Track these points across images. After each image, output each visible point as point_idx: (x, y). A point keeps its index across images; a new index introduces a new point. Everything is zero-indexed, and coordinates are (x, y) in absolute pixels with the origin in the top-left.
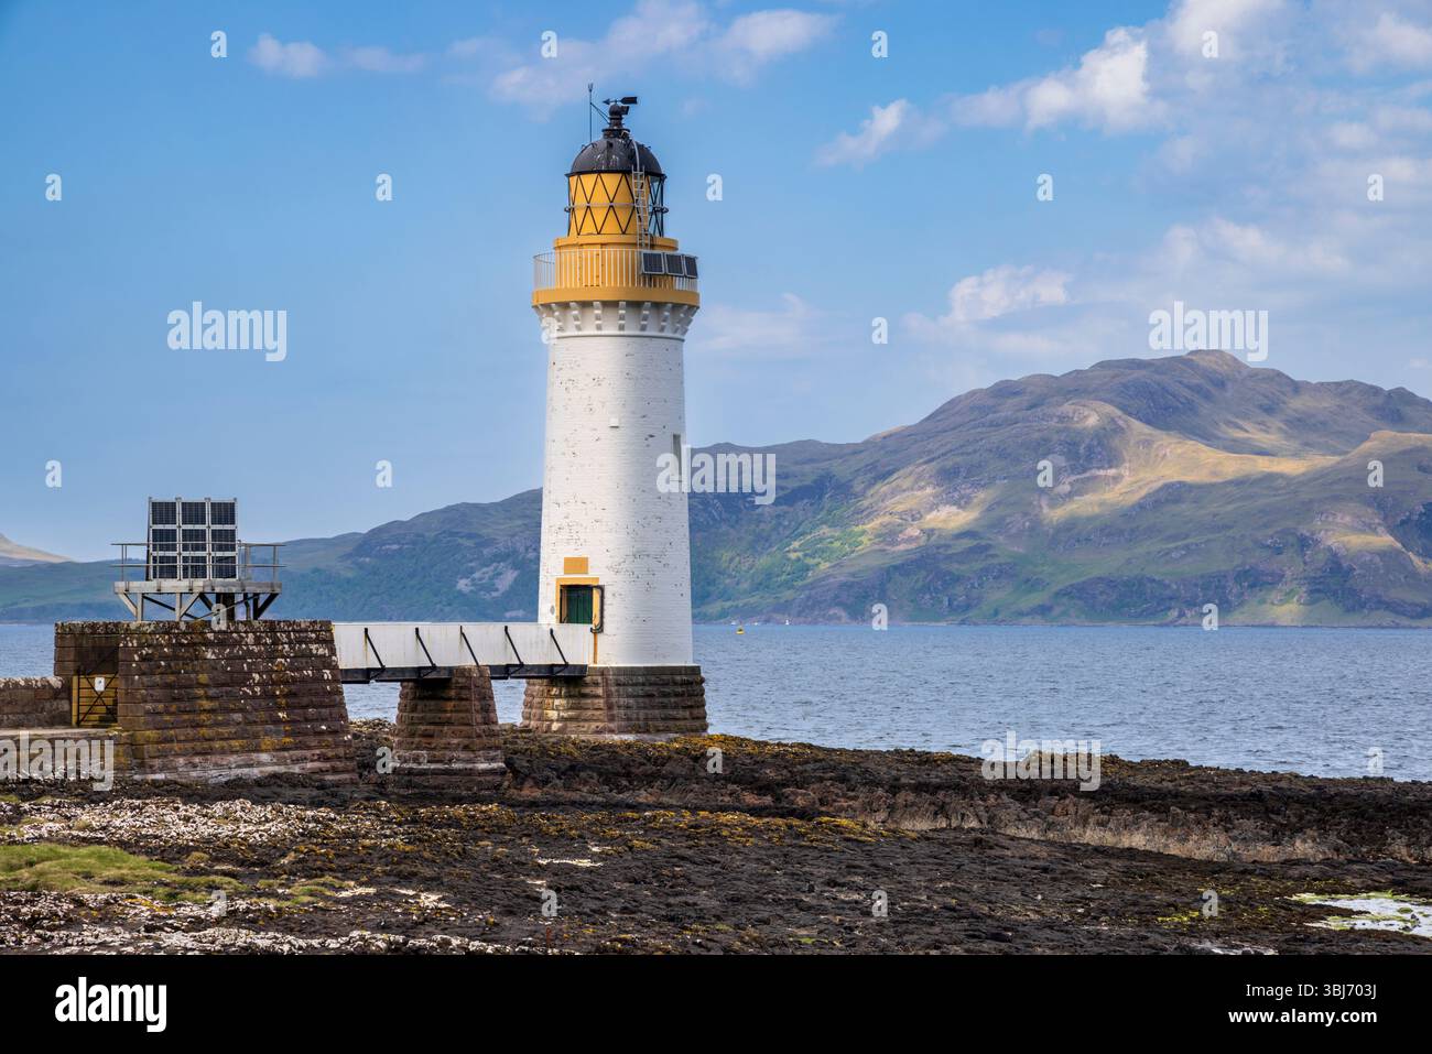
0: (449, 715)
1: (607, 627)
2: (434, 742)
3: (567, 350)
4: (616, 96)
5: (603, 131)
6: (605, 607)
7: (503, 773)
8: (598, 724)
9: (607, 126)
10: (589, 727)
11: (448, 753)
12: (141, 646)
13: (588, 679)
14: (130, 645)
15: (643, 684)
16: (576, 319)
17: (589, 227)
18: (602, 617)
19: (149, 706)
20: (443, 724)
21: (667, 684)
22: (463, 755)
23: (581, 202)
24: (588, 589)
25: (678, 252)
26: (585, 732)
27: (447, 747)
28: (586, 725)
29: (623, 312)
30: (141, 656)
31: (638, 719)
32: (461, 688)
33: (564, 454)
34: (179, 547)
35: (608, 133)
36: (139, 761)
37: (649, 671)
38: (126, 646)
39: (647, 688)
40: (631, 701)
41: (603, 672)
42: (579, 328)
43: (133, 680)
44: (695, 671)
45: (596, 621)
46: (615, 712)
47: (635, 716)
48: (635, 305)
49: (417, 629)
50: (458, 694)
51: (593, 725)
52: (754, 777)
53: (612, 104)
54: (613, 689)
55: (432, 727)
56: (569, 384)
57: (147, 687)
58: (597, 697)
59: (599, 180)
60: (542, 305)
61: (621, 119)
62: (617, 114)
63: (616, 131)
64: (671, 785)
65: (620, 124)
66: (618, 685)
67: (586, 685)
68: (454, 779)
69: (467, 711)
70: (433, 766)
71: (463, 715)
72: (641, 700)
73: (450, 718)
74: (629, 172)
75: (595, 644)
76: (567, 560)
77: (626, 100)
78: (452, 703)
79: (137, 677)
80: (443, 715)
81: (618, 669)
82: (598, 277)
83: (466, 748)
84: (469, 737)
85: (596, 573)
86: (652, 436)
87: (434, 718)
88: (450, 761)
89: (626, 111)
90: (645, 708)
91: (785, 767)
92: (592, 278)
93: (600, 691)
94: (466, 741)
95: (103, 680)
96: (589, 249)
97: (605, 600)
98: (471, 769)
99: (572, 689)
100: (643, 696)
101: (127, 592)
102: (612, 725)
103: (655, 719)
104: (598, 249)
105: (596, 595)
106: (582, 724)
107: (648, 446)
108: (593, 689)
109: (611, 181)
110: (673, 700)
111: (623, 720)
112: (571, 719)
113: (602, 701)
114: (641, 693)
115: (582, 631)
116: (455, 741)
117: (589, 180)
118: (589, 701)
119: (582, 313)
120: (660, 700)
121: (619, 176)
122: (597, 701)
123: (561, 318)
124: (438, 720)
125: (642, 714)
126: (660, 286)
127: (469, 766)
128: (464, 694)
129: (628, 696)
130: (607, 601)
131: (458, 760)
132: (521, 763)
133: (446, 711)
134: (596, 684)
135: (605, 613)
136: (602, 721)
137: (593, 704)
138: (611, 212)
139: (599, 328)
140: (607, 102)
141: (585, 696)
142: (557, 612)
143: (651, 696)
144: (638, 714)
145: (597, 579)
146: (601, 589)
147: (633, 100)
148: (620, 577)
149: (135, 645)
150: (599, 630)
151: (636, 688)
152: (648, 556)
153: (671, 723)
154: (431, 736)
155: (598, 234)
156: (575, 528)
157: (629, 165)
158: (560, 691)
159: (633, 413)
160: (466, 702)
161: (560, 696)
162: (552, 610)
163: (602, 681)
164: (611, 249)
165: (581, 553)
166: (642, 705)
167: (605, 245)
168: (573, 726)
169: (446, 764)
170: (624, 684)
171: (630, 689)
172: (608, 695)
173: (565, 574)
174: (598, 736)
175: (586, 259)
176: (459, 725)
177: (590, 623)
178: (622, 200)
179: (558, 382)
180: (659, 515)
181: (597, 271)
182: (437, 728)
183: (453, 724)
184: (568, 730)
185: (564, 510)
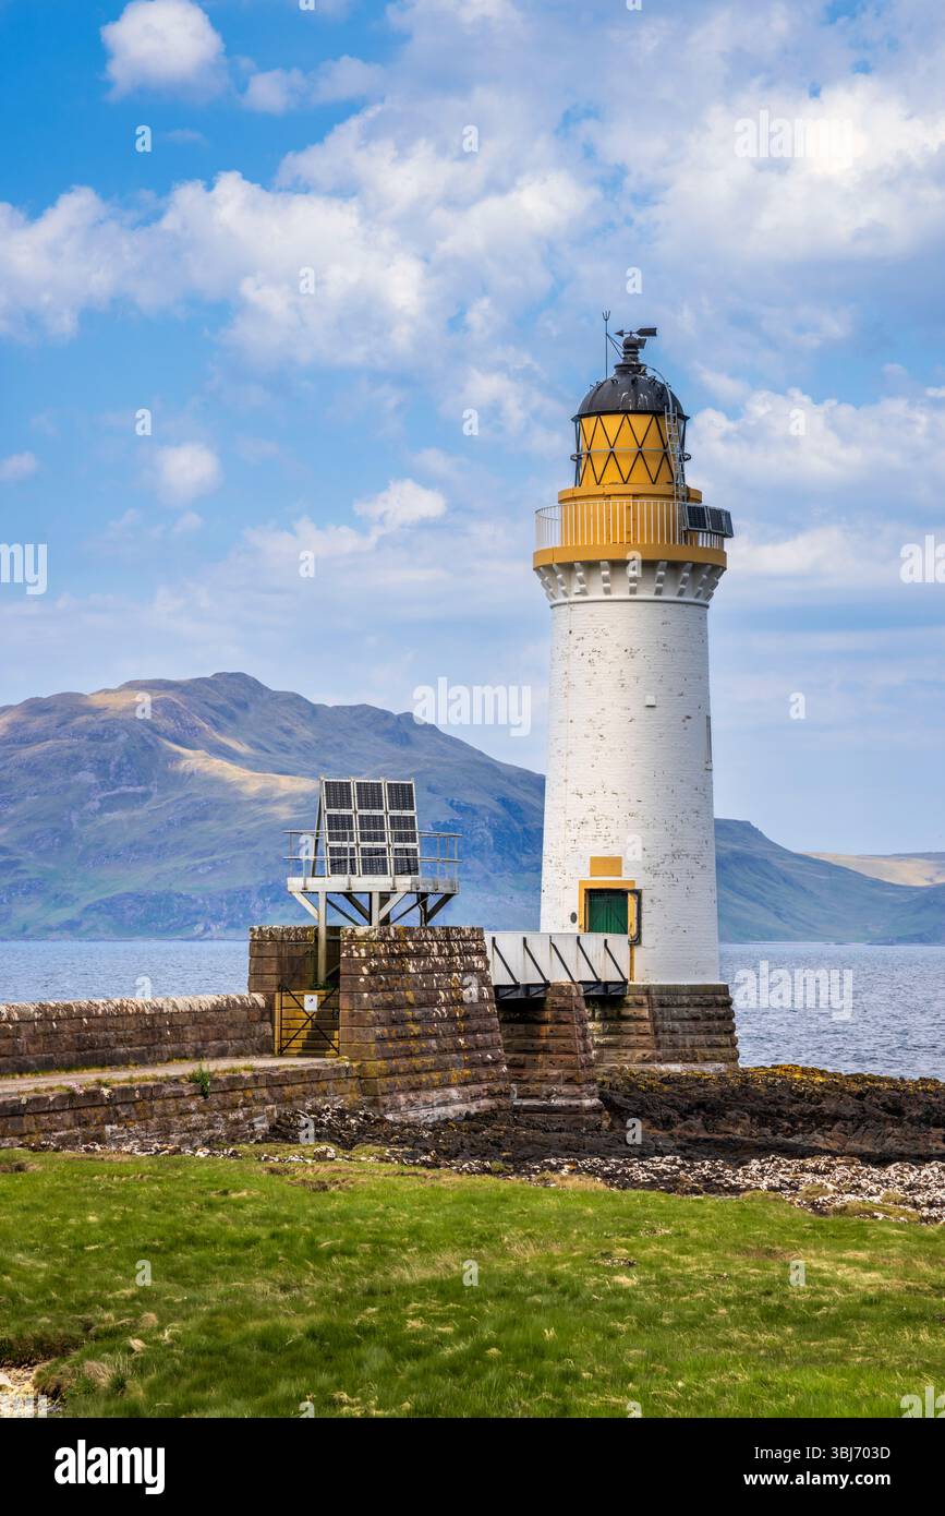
0: (544, 1041)
1: (645, 939)
2: (526, 1074)
3: (592, 616)
4: (632, 326)
5: (616, 367)
6: (643, 915)
7: (600, 1111)
8: (645, 1051)
9: (621, 362)
10: (633, 1055)
11: (544, 1086)
12: (369, 957)
13: (629, 999)
14: (356, 955)
15: (688, 1006)
17: (612, 475)
18: (639, 926)
19: (379, 1030)
20: (537, 1052)
21: (711, 1005)
22: (565, 1089)
23: (601, 445)
24: (622, 893)
25: (704, 504)
26: (629, 1061)
27: (545, 1079)
28: (630, 1052)
29: (663, 573)
30: (369, 968)
31: (684, 1046)
32: (559, 1009)
33: (587, 736)
34: (357, 836)
35: (623, 369)
36: (371, 1098)
37: (694, 990)
38: (350, 956)
39: (691, 1010)
40: (677, 1025)
41: (647, 990)
42: (607, 591)
43: (360, 1000)
44: (724, 990)
45: (633, 931)
46: (660, 1037)
47: (681, 1042)
48: (674, 566)
49: (525, 940)
50: (555, 1016)
51: (639, 1053)
53: (626, 336)
54: (658, 1010)
55: (522, 1056)
56: (594, 656)
57: (376, 1007)
58: (642, 1019)
59: (626, 420)
60: (558, 564)
61: (637, 353)
62: (632, 347)
63: (630, 369)
64: (858, 1127)
65: (636, 359)
66: (662, 1006)
67: (628, 1005)
68: (555, 1117)
69: (568, 1037)
70: (526, 1103)
71: (563, 1041)
72: (686, 1024)
73: (547, 1044)
74: (662, 413)
75: (632, 958)
76: (595, 862)
77: (643, 332)
78: (548, 1027)
79: (366, 995)
80: (536, 1041)
81: (661, 987)
82: (629, 533)
83: (569, 1081)
84: (573, 1068)
85: (631, 875)
86: (689, 717)
87: (522, 1044)
88: (549, 1096)
89: (641, 344)
90: (691, 1033)
92: (622, 533)
93: (645, 1013)
94: (569, 1073)
95: (315, 998)
96: (618, 501)
97: (643, 907)
98: (577, 1107)
99: (608, 1011)
100: (687, 1020)
101: (305, 892)
102: (659, 1053)
103: (701, 1046)
104: (630, 500)
105: (632, 901)
106: (623, 1051)
107: (686, 729)
108: (636, 1010)
109: (640, 423)
110: (717, 1024)
111: (668, 1047)
112: (609, 1046)
113: (648, 1024)
114: (686, 1015)
115: (619, 943)
116: (555, 1072)
117: (611, 423)
118: (632, 1025)
119: (612, 573)
120: (705, 1024)
121: (649, 418)
122: (641, 1024)
123: (585, 579)
124: (530, 1048)
125: (688, 1039)
126: (691, 543)
127: (575, 1102)
128: (564, 1016)
129: (673, 1020)
130: (644, 908)
131: (560, 1095)
132: (618, 1099)
133: (539, 1037)
134: (640, 1005)
135: (644, 922)
136: (649, 1048)
137: (638, 1028)
138: (640, 461)
139: (633, 591)
140: (621, 334)
141: (626, 1018)
142: (581, 920)
143: (696, 1019)
144: (684, 1040)
145: (634, 882)
146: (638, 893)
147: (652, 332)
148: (659, 880)
149: (363, 955)
150: (636, 942)
151: (680, 1009)
152: (687, 856)
153: (716, 1051)
154: (523, 1067)
155: (625, 483)
156: (604, 823)
157: (662, 407)
158: (594, 1012)
159: (670, 690)
160: (567, 1027)
161: (592, 1019)
162: (574, 918)
163: (645, 1001)
164: (644, 501)
165: (614, 852)
166: (688, 1029)
167: (635, 496)
168: (612, 1053)
169: (543, 1100)
170: (668, 1006)
171: (675, 1011)
172: (654, 1017)
173: (592, 876)
174: (647, 1067)
175: (615, 512)
176: (559, 1053)
177: (626, 933)
178: (652, 445)
179: (577, 653)
180: (697, 808)
181: (628, 526)
182: (531, 1057)
183: (550, 1052)
184: (606, 1058)
185: (588, 801)
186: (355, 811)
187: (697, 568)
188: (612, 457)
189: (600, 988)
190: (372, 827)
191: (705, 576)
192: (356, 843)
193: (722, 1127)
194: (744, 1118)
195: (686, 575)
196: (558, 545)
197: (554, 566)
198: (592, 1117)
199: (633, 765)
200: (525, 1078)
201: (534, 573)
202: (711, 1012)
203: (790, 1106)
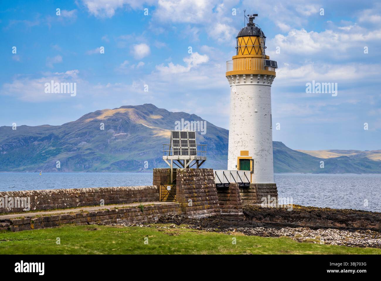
0: (229, 198)
1: (254, 172)
2: (224, 206)
3: (241, 89)
5: (247, 24)
6: (254, 166)
7: (243, 216)
8: (254, 201)
9: (249, 23)
12: (184, 176)
13: (250, 187)
14: (180, 176)
15: (266, 189)
16: (244, 79)
17: (246, 52)
18: (253, 168)
19: (186, 195)
20: (227, 201)
21: (271, 189)
22: (234, 210)
23: (243, 45)
24: (249, 160)
26: (250, 203)
27: (229, 208)
28: (251, 201)
29: (259, 78)
30: (184, 179)
32: (232, 190)
33: (240, 120)
34: (181, 145)
35: (249, 25)
36: (184, 212)
37: (267, 185)
38: (179, 176)
39: (267, 190)
40: (263, 194)
41: (255, 185)
42: (245, 82)
43: (182, 187)
44: (275, 185)
45: (251, 170)
46: (258, 197)
48: (262, 76)
50: (231, 192)
51: (253, 201)
52: (336, 218)
53: (250, 16)
54: (258, 190)
55: (223, 202)
56: (242, 99)
57: (186, 189)
59: (250, 38)
60: (232, 75)
62: (251, 19)
63: (251, 25)
64: (309, 220)
65: (252, 22)
66: (259, 189)
67: (250, 189)
68: (231, 217)
70: (224, 214)
71: (234, 198)
72: (265, 194)
74: (259, 36)
75: (251, 177)
76: (241, 152)
77: (254, 15)
78: (230, 194)
79: (183, 186)
80: (227, 198)
81: (259, 184)
82: (250, 67)
83: (235, 208)
84: (236, 205)
85: (251, 155)
86: (266, 115)
87: (223, 199)
88: (230, 212)
89: (254, 18)
91: (344, 215)
93: (255, 191)
94: (235, 206)
95: (170, 187)
96: (248, 59)
97: (254, 164)
98: (237, 215)
99: (245, 190)
101: (167, 160)
102: (258, 201)
104: (251, 59)
105: (251, 162)
106: (249, 201)
107: (265, 118)
108: (252, 190)
109: (253, 39)
110: (273, 193)
112: (245, 199)
113: (255, 194)
114: (265, 191)
115: (248, 173)
116: (231, 206)
117: (246, 39)
118: (251, 194)
119: (246, 77)
120: (270, 194)
121: (256, 37)
122: (254, 194)
123: (239, 79)
124: (225, 200)
127: (237, 214)
128: (234, 191)
129: (262, 192)
131: (233, 212)
132: (248, 213)
133: (227, 197)
134: (253, 189)
136: (256, 200)
138: (253, 48)
139: (251, 82)
140: (248, 16)
141: (250, 192)
142: (238, 167)
145: (251, 157)
146: (253, 160)
147: (256, 15)
148: (258, 157)
149: (182, 176)
150: (252, 173)
151: (264, 190)
152: (265, 150)
154: (223, 204)
155: (250, 54)
156: (244, 142)
157: (259, 34)
158: (241, 190)
159: (261, 108)
160: (235, 194)
161: (241, 192)
162: (236, 166)
163: (255, 188)
164: (255, 59)
165: (246, 149)
166: (266, 195)
167: (252, 58)
168: (246, 201)
169: (229, 213)
170: (261, 189)
171: (262, 190)
172: (257, 192)
173: (241, 155)
174: (255, 205)
175: (247, 62)
176: (232, 201)
177: (250, 170)
178: (257, 44)
179: (237, 98)
180: (268, 138)
181: (250, 65)
182: (225, 202)
183: (230, 201)
184: (245, 202)
185: (240, 136)
186: (180, 139)
187: (268, 76)
188: (246, 48)
189: (243, 184)
190: (184, 143)
191: (270, 78)
192: (180, 147)
193: (275, 220)
194: (280, 218)
195: (265, 78)
196: (232, 70)
197: (231, 76)
198: (241, 217)
199: (251, 127)
200: (224, 207)
201: (226, 78)
202: (271, 190)
203: (292, 215)
